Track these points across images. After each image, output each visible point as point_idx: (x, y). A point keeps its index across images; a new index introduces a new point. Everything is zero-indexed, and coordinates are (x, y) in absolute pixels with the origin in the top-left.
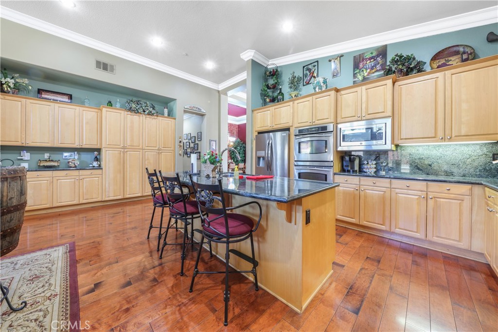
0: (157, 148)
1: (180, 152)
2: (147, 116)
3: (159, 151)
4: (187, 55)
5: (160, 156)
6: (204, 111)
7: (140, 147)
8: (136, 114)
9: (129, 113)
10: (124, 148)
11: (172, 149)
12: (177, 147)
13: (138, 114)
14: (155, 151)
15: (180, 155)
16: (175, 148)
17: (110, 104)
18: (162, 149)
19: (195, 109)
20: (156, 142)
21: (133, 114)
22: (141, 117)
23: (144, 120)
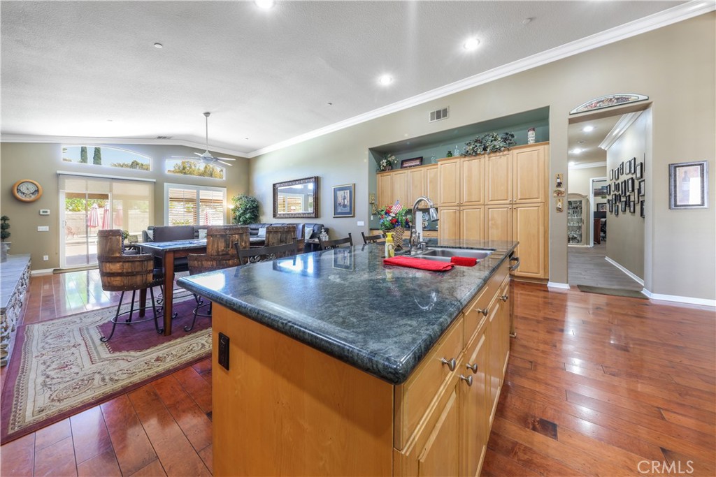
0: (508, 202)
1: (559, 205)
2: (492, 155)
3: (513, 207)
4: (531, 19)
5: (514, 213)
6: (642, 97)
7: (481, 202)
8: (475, 158)
9: (467, 159)
10: (460, 205)
11: (539, 200)
12: (552, 195)
13: (478, 157)
14: (506, 206)
15: (559, 210)
16: (546, 196)
17: (450, 154)
18: (518, 201)
19: (602, 105)
20: (507, 192)
21: (473, 158)
22: (482, 160)
23: (487, 162)
